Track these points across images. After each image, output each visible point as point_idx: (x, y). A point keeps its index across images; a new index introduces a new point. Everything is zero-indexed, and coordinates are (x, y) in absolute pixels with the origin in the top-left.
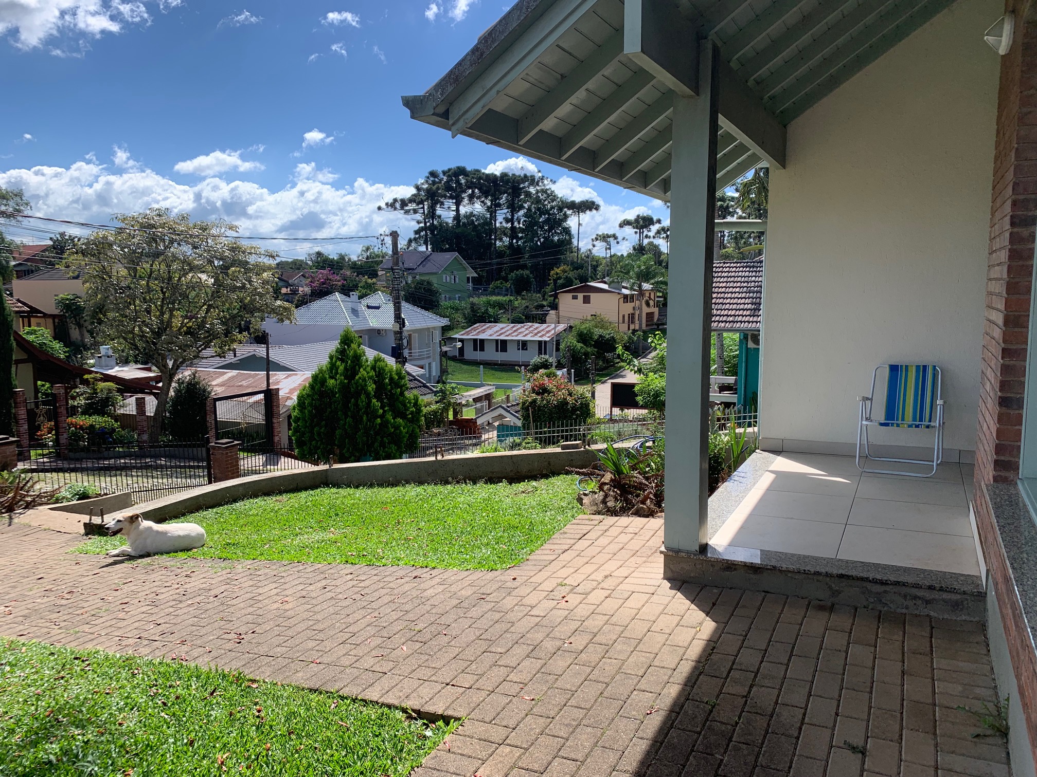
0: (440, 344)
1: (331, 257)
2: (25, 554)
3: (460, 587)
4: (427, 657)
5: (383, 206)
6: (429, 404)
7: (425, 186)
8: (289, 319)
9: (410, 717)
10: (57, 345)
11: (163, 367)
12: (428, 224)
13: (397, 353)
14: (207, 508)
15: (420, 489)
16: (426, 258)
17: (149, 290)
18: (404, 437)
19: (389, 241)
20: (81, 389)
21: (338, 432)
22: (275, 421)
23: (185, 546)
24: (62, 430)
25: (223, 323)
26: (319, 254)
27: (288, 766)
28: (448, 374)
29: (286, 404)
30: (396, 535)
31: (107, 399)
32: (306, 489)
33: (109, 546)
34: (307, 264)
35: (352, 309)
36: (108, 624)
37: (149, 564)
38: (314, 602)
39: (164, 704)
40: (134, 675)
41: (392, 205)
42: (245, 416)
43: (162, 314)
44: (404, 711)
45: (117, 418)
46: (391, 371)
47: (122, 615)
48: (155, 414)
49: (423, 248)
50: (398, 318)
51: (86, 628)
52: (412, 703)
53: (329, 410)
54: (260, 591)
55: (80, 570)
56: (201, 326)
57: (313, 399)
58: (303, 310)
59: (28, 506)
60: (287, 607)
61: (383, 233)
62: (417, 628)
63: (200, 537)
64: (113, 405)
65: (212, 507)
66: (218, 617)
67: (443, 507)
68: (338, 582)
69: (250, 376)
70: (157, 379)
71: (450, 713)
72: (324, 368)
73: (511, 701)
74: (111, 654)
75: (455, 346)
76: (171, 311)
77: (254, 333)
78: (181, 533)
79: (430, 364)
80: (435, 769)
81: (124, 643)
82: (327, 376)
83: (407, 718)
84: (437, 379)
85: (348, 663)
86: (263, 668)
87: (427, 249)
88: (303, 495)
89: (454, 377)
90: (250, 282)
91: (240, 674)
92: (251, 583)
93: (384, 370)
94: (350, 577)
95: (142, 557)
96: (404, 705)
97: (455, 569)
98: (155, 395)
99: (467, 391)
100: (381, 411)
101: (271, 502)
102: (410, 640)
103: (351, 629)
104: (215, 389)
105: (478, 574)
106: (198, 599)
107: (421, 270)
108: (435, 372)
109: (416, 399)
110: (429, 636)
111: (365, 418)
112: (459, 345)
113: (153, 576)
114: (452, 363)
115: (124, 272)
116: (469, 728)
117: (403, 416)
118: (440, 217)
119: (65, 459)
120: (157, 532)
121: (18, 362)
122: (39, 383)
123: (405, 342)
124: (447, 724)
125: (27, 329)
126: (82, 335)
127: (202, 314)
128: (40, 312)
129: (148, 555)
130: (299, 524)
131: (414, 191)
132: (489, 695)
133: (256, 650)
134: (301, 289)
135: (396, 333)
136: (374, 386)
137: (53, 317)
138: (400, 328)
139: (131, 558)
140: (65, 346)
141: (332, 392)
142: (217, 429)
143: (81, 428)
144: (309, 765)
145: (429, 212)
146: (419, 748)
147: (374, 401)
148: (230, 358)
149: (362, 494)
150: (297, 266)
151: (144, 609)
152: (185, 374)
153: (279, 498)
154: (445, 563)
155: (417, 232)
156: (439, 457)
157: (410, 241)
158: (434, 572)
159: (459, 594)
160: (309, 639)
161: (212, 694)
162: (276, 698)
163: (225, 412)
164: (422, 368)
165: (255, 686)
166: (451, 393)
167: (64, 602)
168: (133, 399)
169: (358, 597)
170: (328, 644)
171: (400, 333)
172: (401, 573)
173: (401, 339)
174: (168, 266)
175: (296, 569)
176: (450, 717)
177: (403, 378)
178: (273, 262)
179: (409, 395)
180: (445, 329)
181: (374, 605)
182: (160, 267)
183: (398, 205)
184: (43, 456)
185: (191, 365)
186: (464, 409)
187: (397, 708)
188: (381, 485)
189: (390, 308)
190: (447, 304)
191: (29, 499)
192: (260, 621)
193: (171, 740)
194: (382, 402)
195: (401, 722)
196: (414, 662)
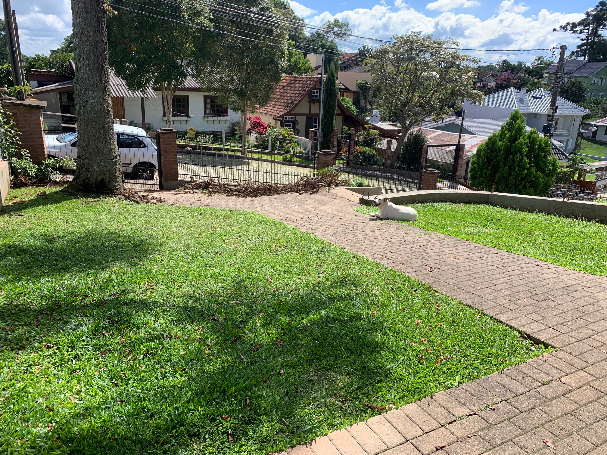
0: (580, 127)
1: (513, 64)
2: (334, 207)
3: (568, 278)
4: (539, 309)
5: (558, 28)
6: (562, 167)
7: (593, 13)
8: (480, 102)
9: (522, 337)
10: (354, 108)
11: (403, 124)
12: (590, 41)
13: (547, 130)
14: (419, 203)
15: (548, 217)
16: (583, 65)
17: (403, 80)
18: (540, 185)
19: (558, 53)
20: (362, 132)
21: (498, 174)
22: (459, 163)
23: (407, 219)
24: (351, 152)
25: (440, 102)
26: (505, 61)
27: (450, 336)
28: (580, 149)
29: (468, 154)
30: (528, 239)
31: (373, 139)
32: (475, 203)
33: (370, 211)
34: (496, 68)
35: (520, 99)
36: (369, 246)
37: (388, 223)
38: (474, 262)
39: (392, 289)
40: (379, 271)
41: (564, 28)
42: (442, 158)
43: (408, 94)
44: (520, 332)
45: (377, 150)
46: (540, 141)
47: (375, 244)
48: (396, 150)
49: (582, 58)
50: (554, 107)
51: (359, 245)
52: (526, 330)
53: (495, 160)
54: (444, 249)
55: (358, 219)
56: (428, 102)
57: (486, 152)
58: (489, 97)
59: (337, 185)
60: (458, 261)
61: (555, 47)
62: (535, 292)
63: (414, 216)
64: (376, 143)
65: (422, 203)
66: (421, 257)
67: (563, 231)
68: (489, 256)
69: (449, 135)
70: (399, 131)
71: (549, 342)
72: (497, 134)
73: (592, 350)
74: (369, 259)
75: (591, 129)
76: (413, 92)
77: (457, 109)
78: (406, 212)
79: (568, 140)
80: (534, 367)
81: (375, 256)
82: (498, 139)
83: (521, 337)
84: (571, 151)
85: (490, 298)
86: (442, 288)
87: (584, 59)
88: (473, 206)
89: (584, 151)
90: (460, 77)
91: (430, 286)
92: (439, 245)
93: (536, 139)
94: (496, 255)
95: (385, 219)
96: (520, 329)
97: (566, 267)
98: (397, 139)
99: (593, 162)
100: (528, 166)
101: (454, 206)
102: (530, 297)
103: (494, 282)
104: (429, 140)
105: (582, 274)
106: (411, 246)
107: (576, 73)
108: (571, 146)
109: (555, 161)
110: (542, 299)
111: (517, 168)
112: (594, 129)
113: (390, 230)
114: (585, 142)
115: (392, 68)
116: (560, 354)
117: (543, 171)
118: (600, 35)
119: (350, 167)
120: (394, 209)
121: (337, 115)
122: (344, 127)
123: (554, 123)
124: (546, 348)
125: (342, 98)
126: (366, 103)
127: (429, 95)
128: (349, 90)
129: (388, 219)
130: (469, 221)
131: (584, 16)
132: (577, 342)
133: (439, 278)
134: (489, 84)
135: (549, 116)
136: (527, 149)
137: (354, 92)
138: (553, 113)
139: (380, 219)
140: (358, 109)
141: (499, 149)
142: (426, 163)
143: (360, 152)
144: (462, 340)
145: (592, 32)
146: (526, 354)
147: (525, 158)
148: (440, 124)
149: (508, 212)
150: (490, 68)
151: (385, 243)
152: (414, 130)
153: (458, 205)
154: (560, 262)
155: (579, 47)
156: (565, 200)
157: (572, 53)
158: (551, 266)
159: (567, 282)
160: (469, 280)
161: (415, 291)
162: (448, 304)
163: (432, 154)
164: (561, 142)
165: (437, 294)
166: (579, 162)
167: (350, 231)
168: (386, 140)
169: (500, 267)
170: (479, 286)
171: (552, 116)
172: (528, 261)
173: (552, 120)
174: (416, 66)
175: (465, 244)
176: (549, 345)
177: (549, 146)
178: (475, 66)
179: (550, 158)
180: (585, 117)
181: (509, 273)
182: (411, 66)
183: (569, 27)
184: (341, 164)
185: (418, 125)
186: (587, 175)
187: (516, 329)
188: (522, 210)
189: (548, 100)
190: (592, 99)
191: (338, 182)
192: (442, 264)
193: (394, 306)
194: (530, 160)
195: (517, 337)
196: (530, 309)
